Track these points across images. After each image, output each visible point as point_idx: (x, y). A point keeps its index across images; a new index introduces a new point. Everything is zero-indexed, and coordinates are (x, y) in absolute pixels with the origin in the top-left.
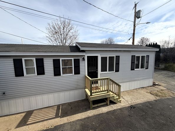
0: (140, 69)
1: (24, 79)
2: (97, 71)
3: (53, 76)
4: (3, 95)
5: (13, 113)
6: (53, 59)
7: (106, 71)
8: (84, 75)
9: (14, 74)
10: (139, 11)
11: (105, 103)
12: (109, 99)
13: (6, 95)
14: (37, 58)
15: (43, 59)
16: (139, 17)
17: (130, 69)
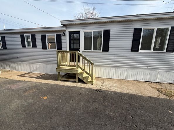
0: (152, 51)
3: (42, 49)
6: (41, 35)
9: (21, 45)
11: (74, 80)
14: (32, 34)
15: (35, 34)
17: (131, 49)
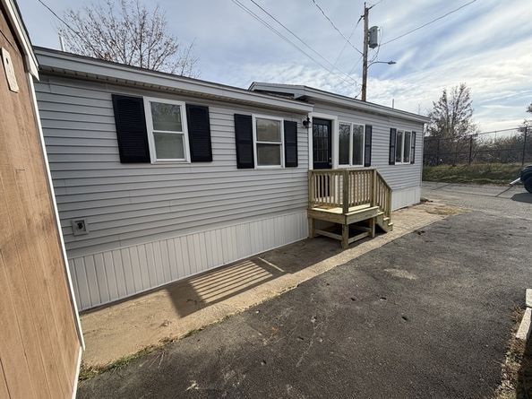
0: (402, 163)
1: (151, 172)
2: (331, 161)
3: (235, 169)
4: (77, 232)
5: (113, 300)
6: (235, 115)
7: (348, 163)
8: (306, 171)
9: (117, 151)
10: (375, 29)
12: (376, 221)
13: (87, 231)
14: (189, 102)
15: (207, 108)
16: (374, 45)
17: (388, 160)
